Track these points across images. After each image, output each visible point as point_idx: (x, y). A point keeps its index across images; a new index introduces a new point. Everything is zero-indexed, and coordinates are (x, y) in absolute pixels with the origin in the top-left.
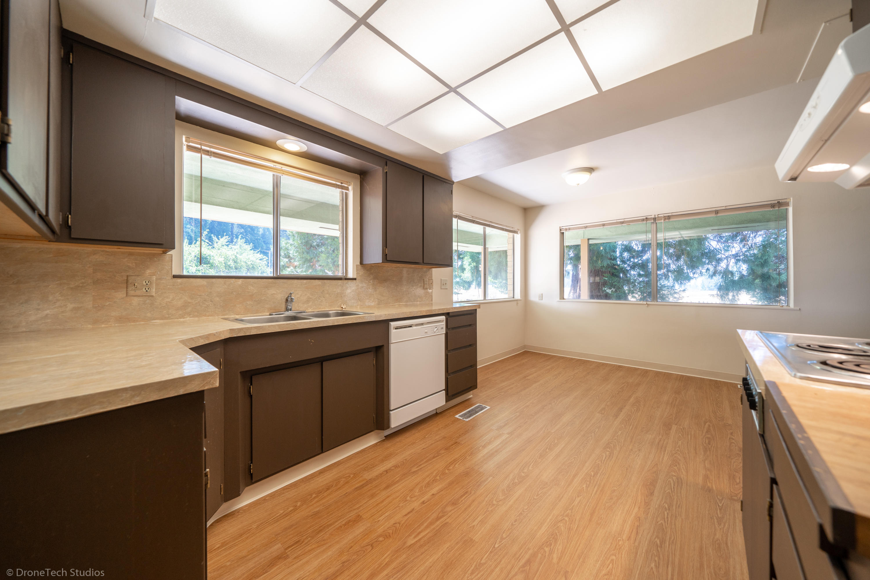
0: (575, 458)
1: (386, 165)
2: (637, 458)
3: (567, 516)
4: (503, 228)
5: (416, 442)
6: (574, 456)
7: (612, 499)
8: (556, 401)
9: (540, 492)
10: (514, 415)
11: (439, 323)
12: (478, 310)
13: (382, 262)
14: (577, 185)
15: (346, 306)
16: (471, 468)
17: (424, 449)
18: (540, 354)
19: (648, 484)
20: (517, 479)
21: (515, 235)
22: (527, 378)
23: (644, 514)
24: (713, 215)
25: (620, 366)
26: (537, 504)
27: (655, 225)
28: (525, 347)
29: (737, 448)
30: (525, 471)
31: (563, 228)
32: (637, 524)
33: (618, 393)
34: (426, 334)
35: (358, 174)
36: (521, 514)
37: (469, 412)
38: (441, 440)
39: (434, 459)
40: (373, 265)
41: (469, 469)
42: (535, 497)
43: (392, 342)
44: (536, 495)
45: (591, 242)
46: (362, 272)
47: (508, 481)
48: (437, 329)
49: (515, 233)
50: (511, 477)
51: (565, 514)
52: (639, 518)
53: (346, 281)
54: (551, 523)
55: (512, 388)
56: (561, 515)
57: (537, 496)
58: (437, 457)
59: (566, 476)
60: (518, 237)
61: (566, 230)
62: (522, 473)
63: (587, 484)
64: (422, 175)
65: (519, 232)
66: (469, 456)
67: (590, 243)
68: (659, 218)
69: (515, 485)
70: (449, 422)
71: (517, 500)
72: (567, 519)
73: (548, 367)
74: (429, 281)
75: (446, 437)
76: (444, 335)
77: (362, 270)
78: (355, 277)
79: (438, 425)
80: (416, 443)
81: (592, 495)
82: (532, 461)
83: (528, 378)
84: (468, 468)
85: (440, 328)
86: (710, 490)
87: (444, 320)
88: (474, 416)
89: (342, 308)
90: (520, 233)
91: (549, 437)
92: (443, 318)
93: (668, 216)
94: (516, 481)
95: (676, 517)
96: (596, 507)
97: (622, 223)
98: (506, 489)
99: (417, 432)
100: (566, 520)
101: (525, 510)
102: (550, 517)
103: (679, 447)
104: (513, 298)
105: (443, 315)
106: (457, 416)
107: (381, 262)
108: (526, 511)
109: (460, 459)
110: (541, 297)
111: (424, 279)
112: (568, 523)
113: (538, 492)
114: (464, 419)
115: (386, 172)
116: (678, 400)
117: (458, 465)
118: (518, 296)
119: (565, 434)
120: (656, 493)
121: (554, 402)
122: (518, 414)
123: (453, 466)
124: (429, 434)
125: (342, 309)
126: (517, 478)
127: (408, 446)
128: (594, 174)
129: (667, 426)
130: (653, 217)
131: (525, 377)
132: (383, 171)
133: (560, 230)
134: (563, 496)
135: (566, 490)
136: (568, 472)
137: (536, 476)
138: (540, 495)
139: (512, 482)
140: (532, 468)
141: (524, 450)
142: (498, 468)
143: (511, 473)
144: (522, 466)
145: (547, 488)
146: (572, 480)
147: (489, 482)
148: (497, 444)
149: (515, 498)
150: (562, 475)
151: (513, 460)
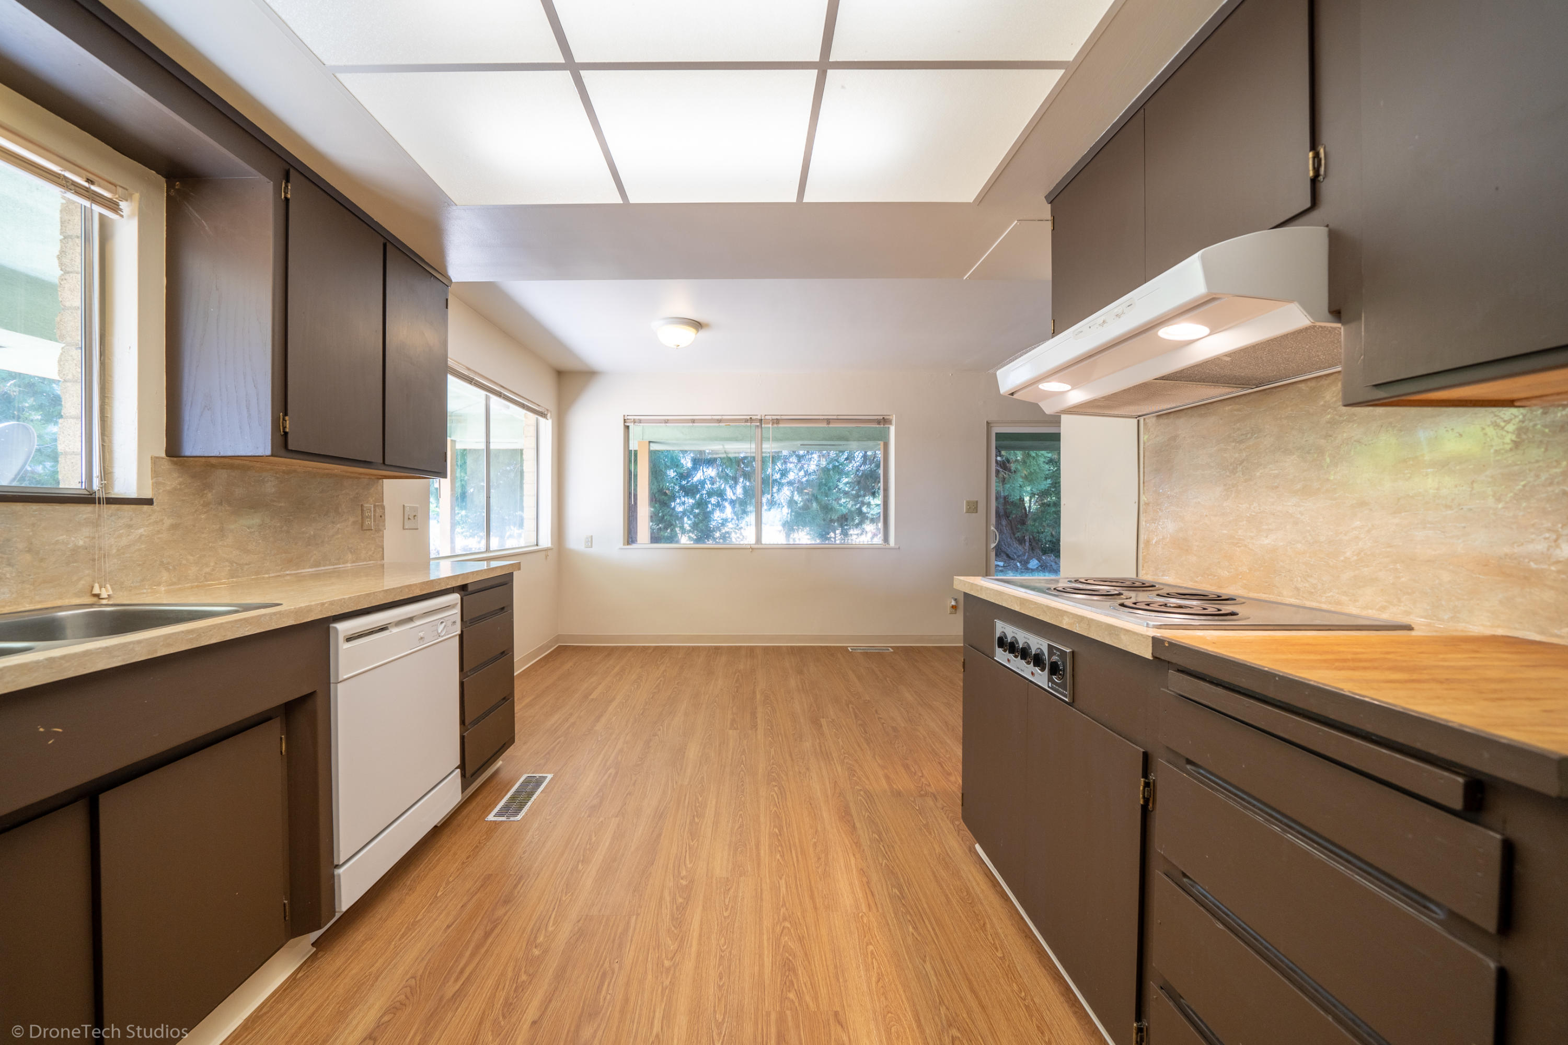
0: (741, 815)
1: (287, 181)
2: (811, 782)
4: (524, 405)
5: (417, 919)
6: (739, 814)
7: (819, 859)
8: (661, 728)
9: (727, 900)
10: (606, 777)
11: (448, 610)
12: (515, 574)
13: (272, 455)
14: (676, 347)
15: (113, 589)
16: (584, 917)
17: (448, 927)
18: (589, 648)
19: (843, 814)
20: (680, 896)
21: (541, 419)
22: (591, 697)
23: (863, 860)
24: (825, 425)
25: (717, 648)
26: (734, 925)
27: (760, 430)
28: (558, 638)
29: (890, 728)
30: (684, 873)
31: (629, 417)
32: (865, 880)
33: (738, 690)
34: (422, 643)
35: (158, 172)
36: (721, 958)
37: (513, 798)
38: (482, 886)
39: (490, 940)
40: (213, 461)
41: (581, 922)
42: (725, 914)
43: (340, 679)
44: (724, 909)
45: (654, 447)
46: (173, 479)
47: (667, 909)
48: (445, 626)
49: (542, 416)
50: (668, 898)
51: (781, 919)
52: (862, 869)
53: (114, 507)
54: (772, 945)
55: (574, 723)
56: (777, 923)
57: (727, 909)
58: (492, 930)
59: (747, 852)
60: (547, 425)
61: (635, 422)
62: (682, 881)
63: (780, 851)
64: (383, 240)
65: (549, 416)
66: (566, 895)
67: (651, 449)
68: (767, 422)
69: (681, 909)
70: (477, 838)
71: (700, 935)
72: (787, 924)
73: (616, 670)
74: (375, 511)
75: (492, 875)
76: (458, 637)
77: (175, 475)
78: (148, 494)
79: (455, 854)
80: (419, 920)
81: (796, 865)
82: (684, 850)
83: (593, 696)
84: (579, 921)
85: (449, 623)
86: (898, 794)
87: (457, 604)
88: (529, 804)
89: (97, 596)
90: (551, 417)
91: (685, 796)
92: (455, 597)
93: (777, 419)
94: (680, 900)
95: (893, 847)
96: (810, 883)
97: (719, 421)
98: (671, 925)
99: (407, 894)
100: (788, 928)
101: (723, 946)
102: (765, 937)
103: (843, 748)
104: (537, 545)
105: (453, 592)
106: (491, 817)
107: (269, 452)
108: (725, 947)
109: (551, 909)
110: (590, 541)
111: (362, 505)
112: (792, 931)
113: (724, 901)
114: (512, 819)
115: (287, 200)
116: (806, 682)
117: (554, 924)
118: (546, 541)
119: (705, 780)
120: (858, 825)
121: (660, 730)
122: (612, 771)
123: (544, 932)
124: (444, 885)
125: (95, 599)
126: (678, 895)
127: (400, 939)
128: (703, 334)
129: (815, 722)
130: (759, 417)
131: (586, 696)
132: (275, 193)
133: (625, 421)
134: (761, 890)
135: (759, 875)
136: (746, 844)
137: (705, 876)
138: (730, 906)
139: (675, 906)
140: (691, 862)
141: (660, 835)
142: (634, 891)
143: (662, 891)
144: (674, 866)
145: (731, 887)
146: (758, 855)
147: (635, 929)
148: (607, 844)
149: (696, 934)
150: (740, 853)
151: (653, 864)
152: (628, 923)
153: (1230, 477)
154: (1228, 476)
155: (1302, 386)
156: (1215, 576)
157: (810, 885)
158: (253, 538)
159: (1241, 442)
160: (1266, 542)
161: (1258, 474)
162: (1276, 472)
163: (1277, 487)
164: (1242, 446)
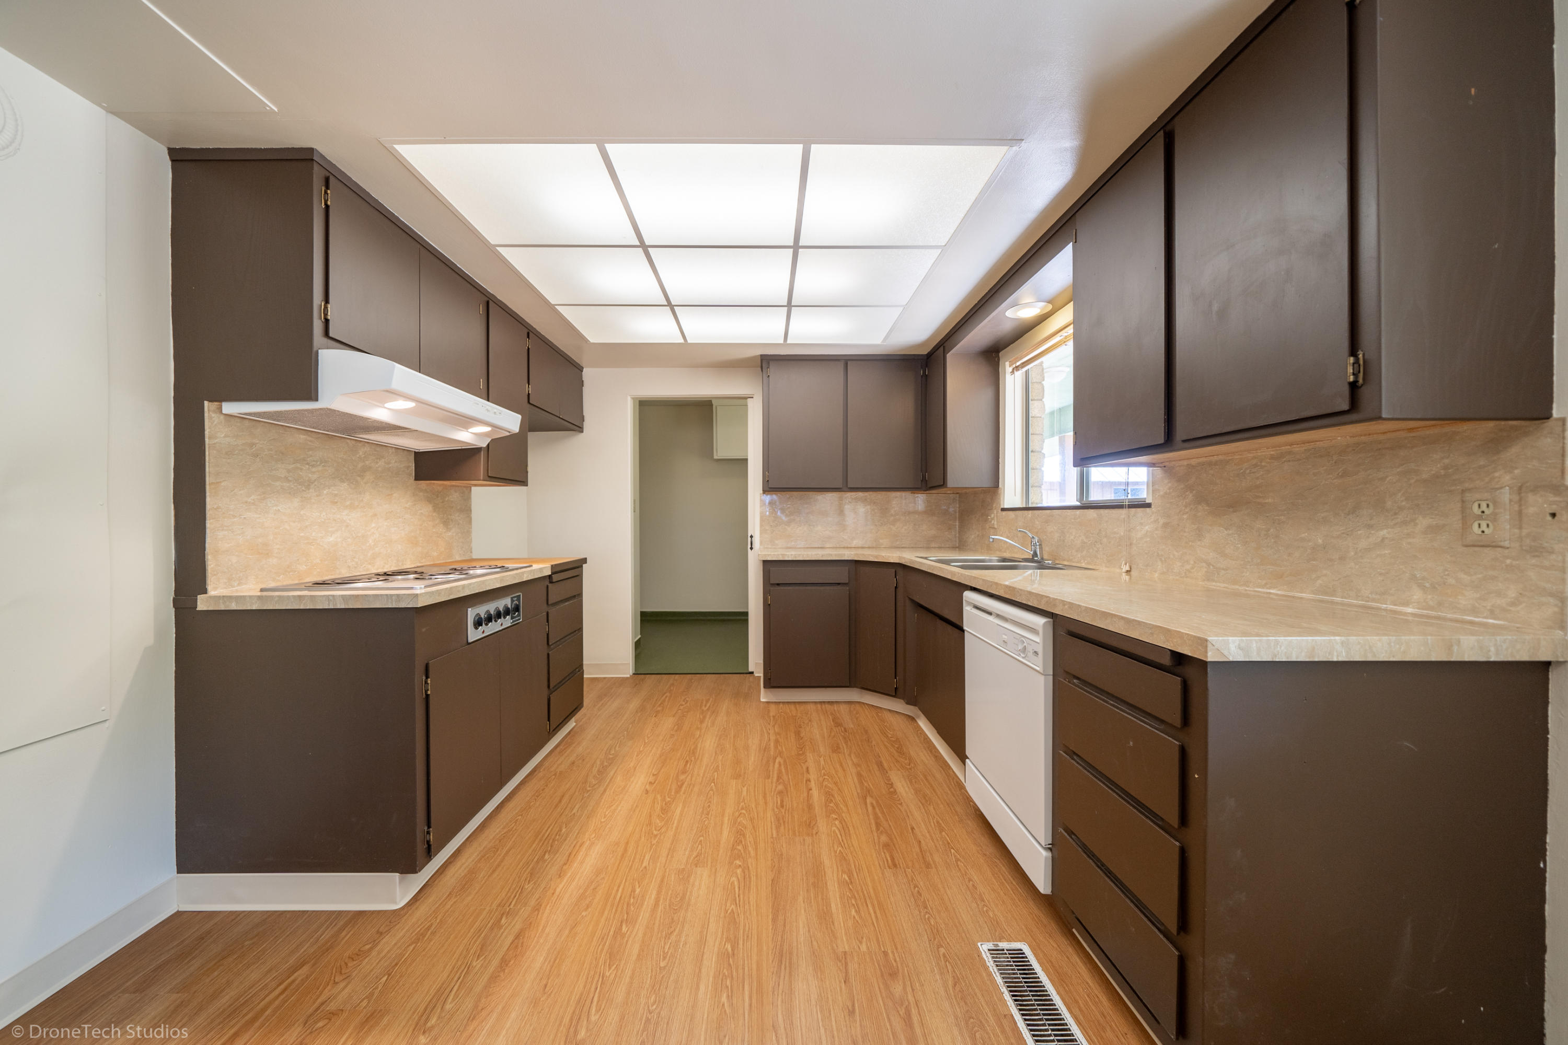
3: (656, 836)
20: (740, 850)
30: (739, 871)
36: (708, 814)
42: (702, 838)
46: (1165, 486)
57: (701, 841)
59: (671, 894)
62: (740, 863)
77: (1166, 481)
78: (1150, 500)
82: (742, 898)
112: (653, 829)
113: (702, 848)
126: (742, 852)
134: (668, 856)
135: (666, 869)
136: (670, 906)
137: (718, 869)
138: (697, 844)
139: (743, 843)
140: (733, 883)
141: (774, 920)
142: (782, 855)
143: (756, 855)
144: (750, 877)
145: (694, 858)
146: (659, 893)
147: (771, 828)
148: (833, 905)
149: (725, 826)
150: (678, 894)
151: (772, 881)
152: (777, 832)
153: (305, 491)
154: (303, 490)
155: (348, 441)
156: (295, 571)
157: (620, 863)
158: (1231, 541)
159: (313, 466)
160: (331, 539)
161: (325, 492)
162: (336, 492)
163: (337, 502)
164: (314, 470)
